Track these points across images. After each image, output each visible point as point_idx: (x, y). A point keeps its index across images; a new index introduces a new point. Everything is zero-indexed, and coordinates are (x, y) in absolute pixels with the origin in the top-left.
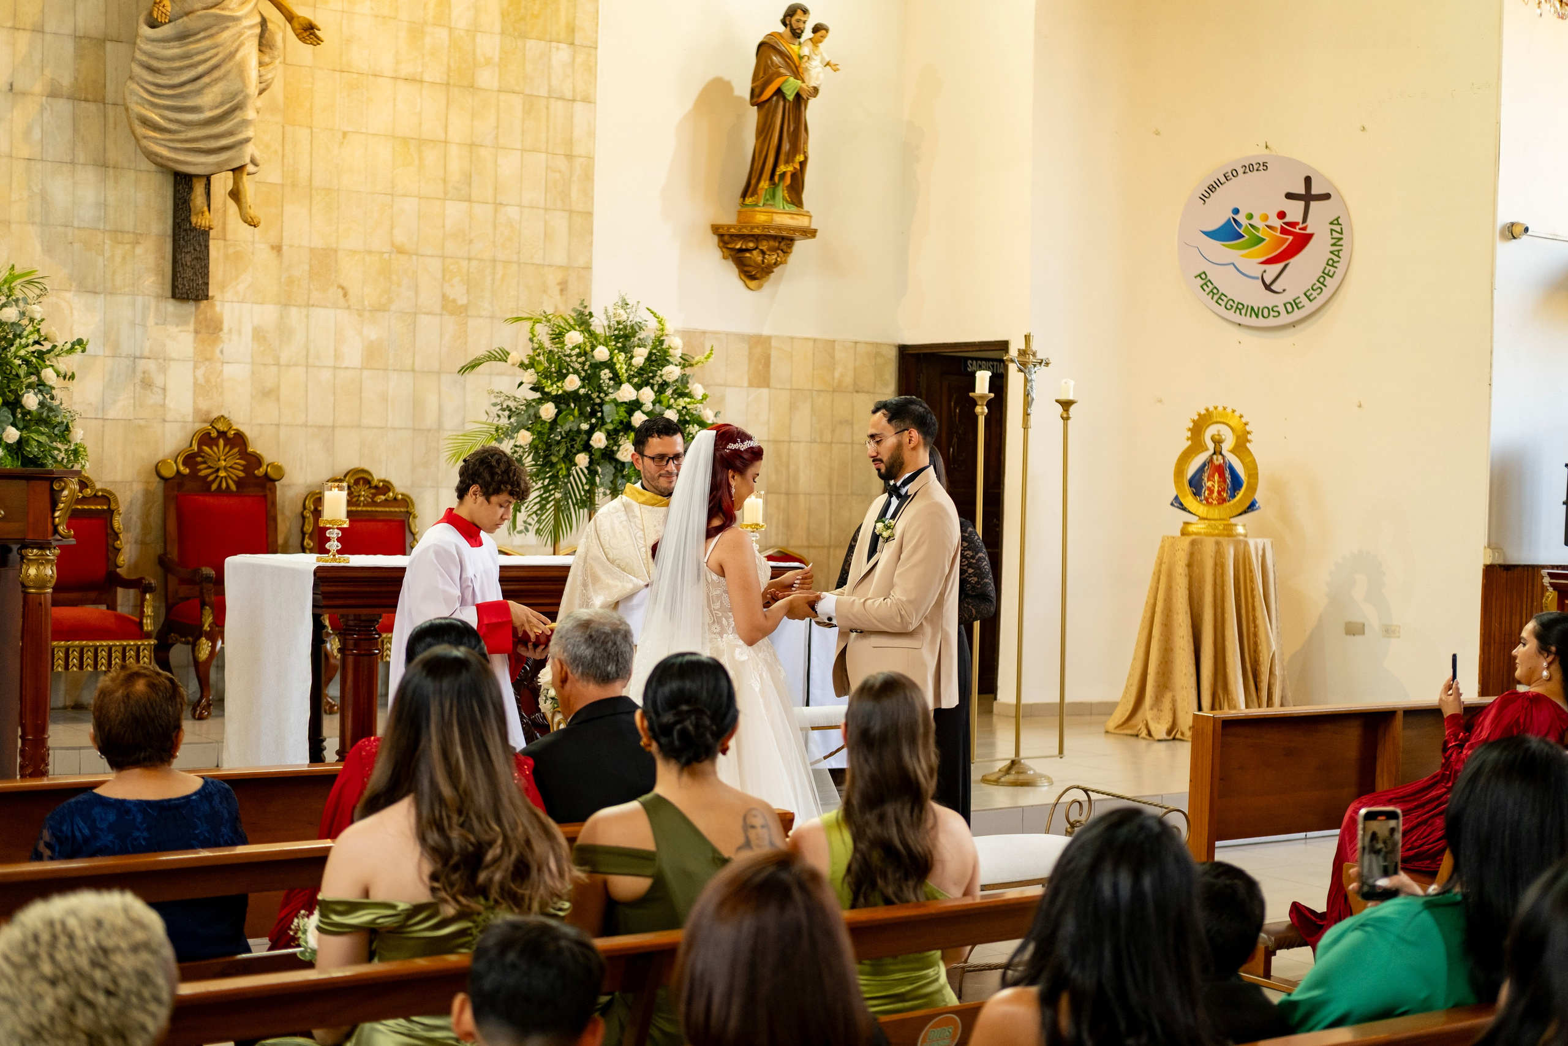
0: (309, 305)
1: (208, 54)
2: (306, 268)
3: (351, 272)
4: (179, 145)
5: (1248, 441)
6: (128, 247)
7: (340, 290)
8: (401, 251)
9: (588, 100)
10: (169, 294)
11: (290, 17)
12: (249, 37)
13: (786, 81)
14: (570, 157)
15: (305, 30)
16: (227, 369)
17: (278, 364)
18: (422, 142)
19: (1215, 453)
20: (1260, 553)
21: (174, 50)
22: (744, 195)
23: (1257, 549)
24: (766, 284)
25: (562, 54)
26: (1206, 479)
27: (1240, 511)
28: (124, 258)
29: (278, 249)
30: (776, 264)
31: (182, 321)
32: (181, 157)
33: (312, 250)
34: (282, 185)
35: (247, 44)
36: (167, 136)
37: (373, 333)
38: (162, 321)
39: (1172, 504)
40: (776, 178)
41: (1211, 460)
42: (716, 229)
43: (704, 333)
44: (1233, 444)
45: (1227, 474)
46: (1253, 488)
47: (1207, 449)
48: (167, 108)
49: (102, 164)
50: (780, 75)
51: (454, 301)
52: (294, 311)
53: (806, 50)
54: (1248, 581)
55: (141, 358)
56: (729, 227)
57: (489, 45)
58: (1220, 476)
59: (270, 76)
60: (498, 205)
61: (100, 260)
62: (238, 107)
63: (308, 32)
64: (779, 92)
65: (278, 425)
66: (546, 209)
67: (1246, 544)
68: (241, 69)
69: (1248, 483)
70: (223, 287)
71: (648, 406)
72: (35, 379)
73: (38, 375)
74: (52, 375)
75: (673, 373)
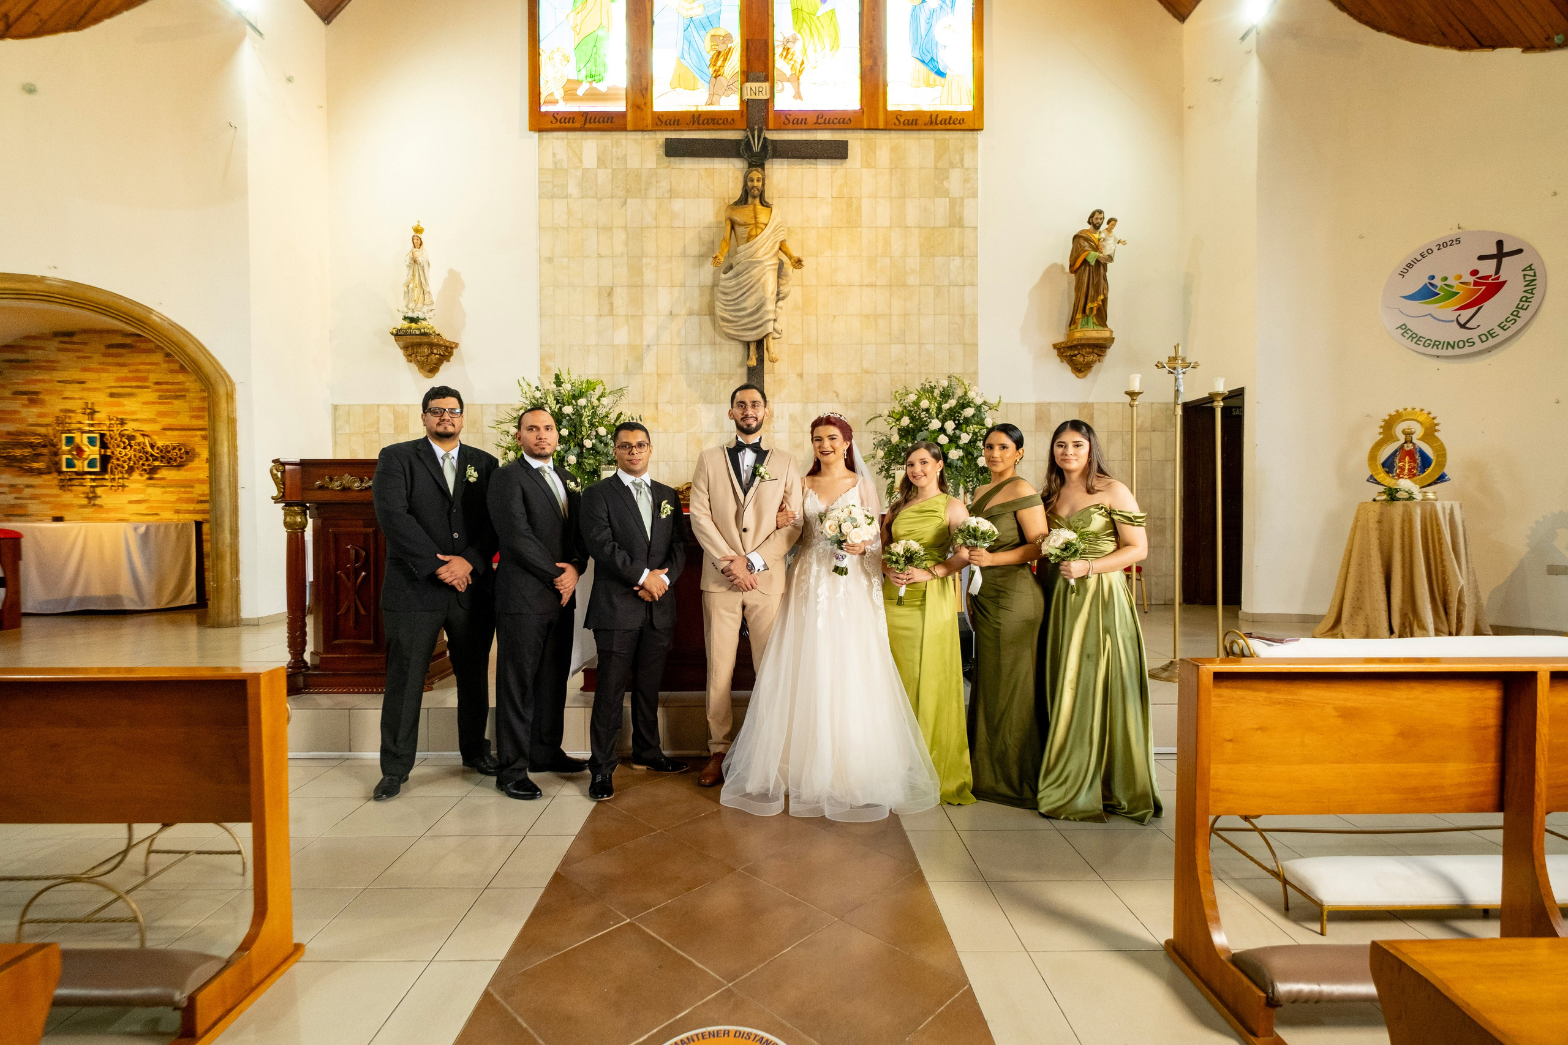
0: (818, 402)
1: (747, 282)
2: (816, 384)
3: (841, 384)
4: (738, 328)
5: (1436, 431)
6: (726, 381)
7: (834, 394)
8: (866, 372)
9: (973, 284)
11: (790, 258)
12: (768, 270)
13: (1087, 255)
14: (963, 316)
15: (797, 263)
16: (776, 435)
17: (802, 432)
18: (877, 316)
19: (1406, 442)
20: (1448, 511)
21: (733, 282)
22: (1070, 325)
23: (1444, 509)
24: (1089, 375)
25: (956, 262)
26: (1397, 461)
27: (1430, 481)
28: (725, 386)
29: (801, 376)
30: (1093, 362)
32: (740, 333)
33: (819, 375)
34: (802, 345)
35: (768, 273)
36: (734, 324)
39: (1368, 481)
40: (1087, 311)
41: (1402, 446)
42: (1055, 346)
43: (1049, 403)
44: (1422, 434)
45: (1417, 456)
46: (1442, 464)
47: (1398, 440)
48: (732, 311)
49: (714, 344)
50: (1085, 251)
52: (810, 406)
53: (1103, 235)
54: (1435, 532)
56: (1063, 343)
57: (913, 263)
58: (1410, 458)
59: (786, 290)
60: (921, 344)
61: (714, 387)
62: (762, 305)
63: (798, 263)
64: (1085, 262)
66: (949, 344)
67: (1433, 506)
68: (764, 286)
69: (1436, 462)
71: (950, 431)
72: (594, 433)
73: (597, 432)
74: (602, 431)
75: (969, 412)
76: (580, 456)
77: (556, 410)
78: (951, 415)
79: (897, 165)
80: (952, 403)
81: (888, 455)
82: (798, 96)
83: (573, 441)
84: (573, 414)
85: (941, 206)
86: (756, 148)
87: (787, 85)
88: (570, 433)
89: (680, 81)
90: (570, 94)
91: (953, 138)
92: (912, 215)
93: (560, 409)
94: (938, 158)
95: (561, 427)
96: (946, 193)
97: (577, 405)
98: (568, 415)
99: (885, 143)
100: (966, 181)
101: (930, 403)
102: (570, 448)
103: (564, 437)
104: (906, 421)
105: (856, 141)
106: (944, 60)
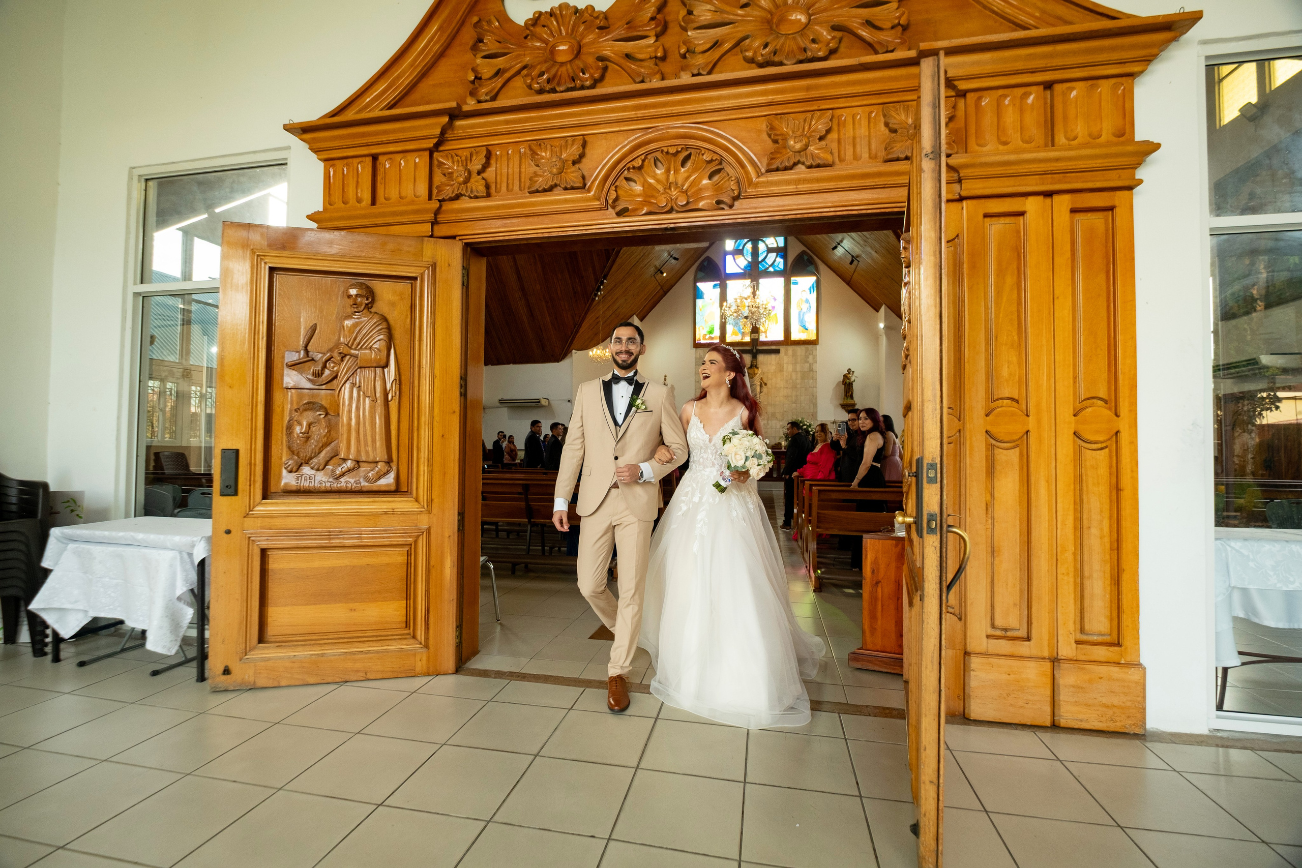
3: (778, 415)
9: (816, 387)
13: (847, 381)
14: (813, 396)
18: (788, 396)
22: (844, 400)
25: (811, 381)
40: (848, 395)
53: (851, 375)
57: (799, 381)
59: (762, 390)
64: (846, 383)
75: (805, 427)
79: (794, 355)
82: (766, 337)
85: (807, 365)
86: (754, 351)
87: (764, 334)
89: (734, 333)
90: (704, 338)
91: (810, 347)
92: (798, 368)
94: (806, 352)
96: (808, 362)
99: (790, 349)
100: (814, 358)
105: (782, 349)
106: (807, 326)
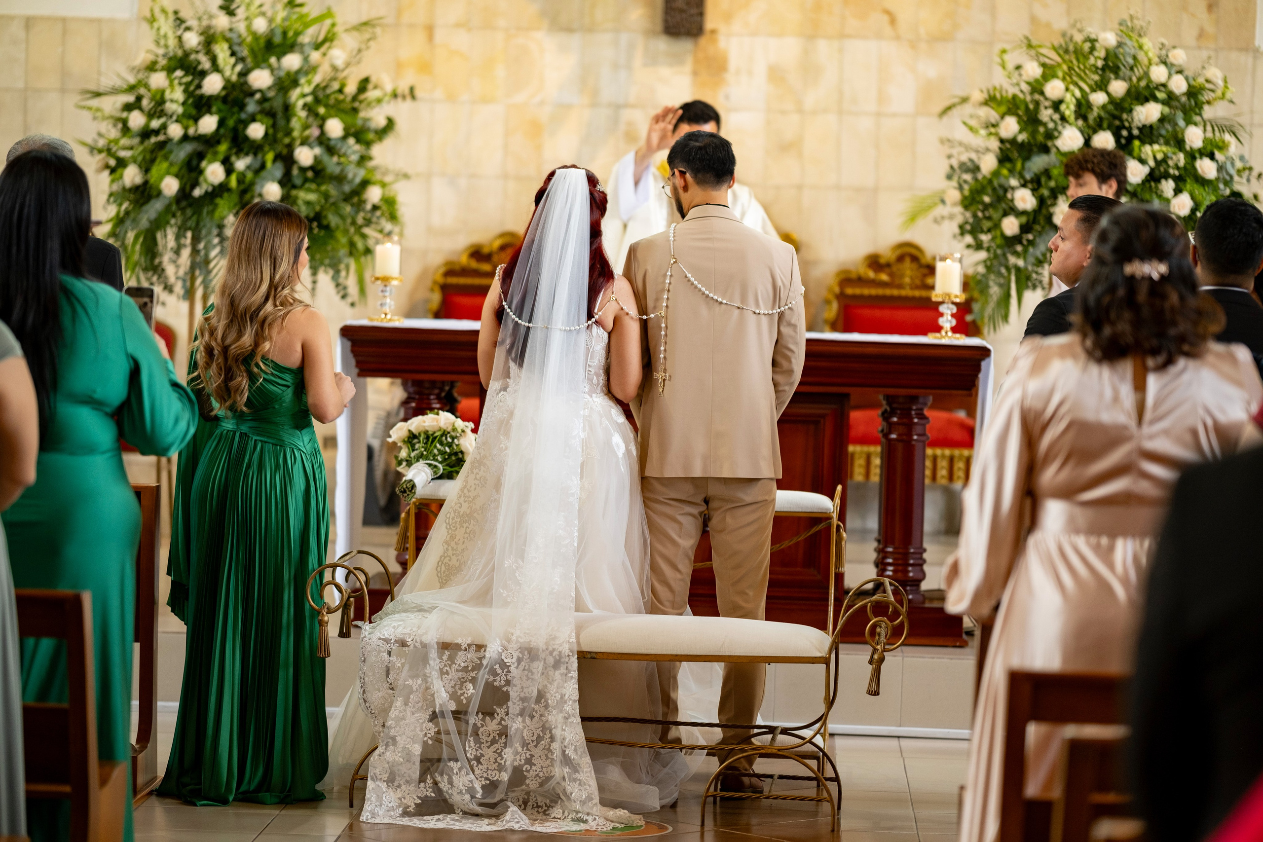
10: (659, 26)
17: (800, 111)
31: (676, 60)
37: (930, 69)
38: (652, 60)
51: (1048, 25)
52: (822, 44)
55: (626, 106)
65: (800, 187)
70: (728, 17)
72: (315, 132)
73: (321, 127)
74: (335, 127)
76: (286, 182)
77: (234, 78)
78: (1115, 117)
80: (1118, 87)
81: (969, 202)
83: (274, 150)
84: (269, 88)
88: (266, 134)
93: (244, 74)
95: (243, 116)
97: (279, 68)
98: (260, 91)
101: (1067, 89)
102: (263, 166)
103: (254, 141)
104: (1010, 127)
